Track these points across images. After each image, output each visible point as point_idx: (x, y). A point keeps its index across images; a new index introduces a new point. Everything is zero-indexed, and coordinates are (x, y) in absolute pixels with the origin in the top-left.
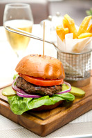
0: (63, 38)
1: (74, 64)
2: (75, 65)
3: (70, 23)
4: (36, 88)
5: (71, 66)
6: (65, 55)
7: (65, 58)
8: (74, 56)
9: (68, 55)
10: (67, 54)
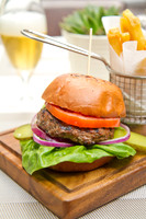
0: (120, 50)
1: (138, 95)
2: (140, 98)
3: (133, 24)
4: (63, 129)
5: (132, 99)
6: (122, 79)
7: (122, 85)
8: (138, 81)
9: (128, 80)
10: (126, 77)
